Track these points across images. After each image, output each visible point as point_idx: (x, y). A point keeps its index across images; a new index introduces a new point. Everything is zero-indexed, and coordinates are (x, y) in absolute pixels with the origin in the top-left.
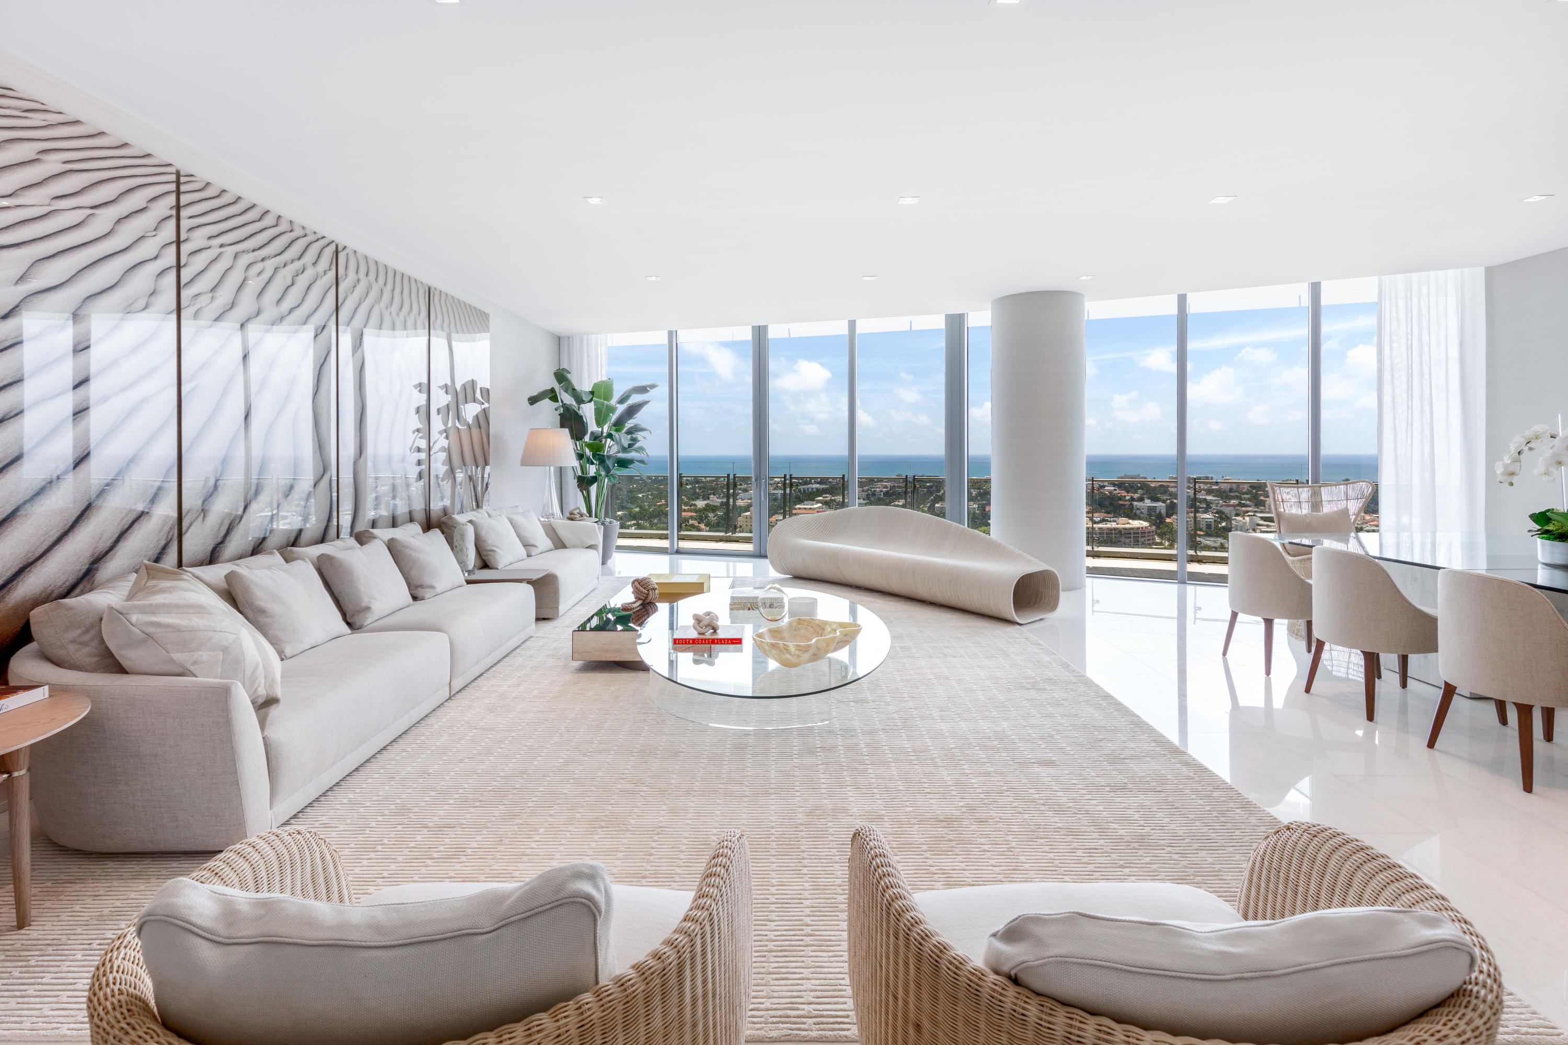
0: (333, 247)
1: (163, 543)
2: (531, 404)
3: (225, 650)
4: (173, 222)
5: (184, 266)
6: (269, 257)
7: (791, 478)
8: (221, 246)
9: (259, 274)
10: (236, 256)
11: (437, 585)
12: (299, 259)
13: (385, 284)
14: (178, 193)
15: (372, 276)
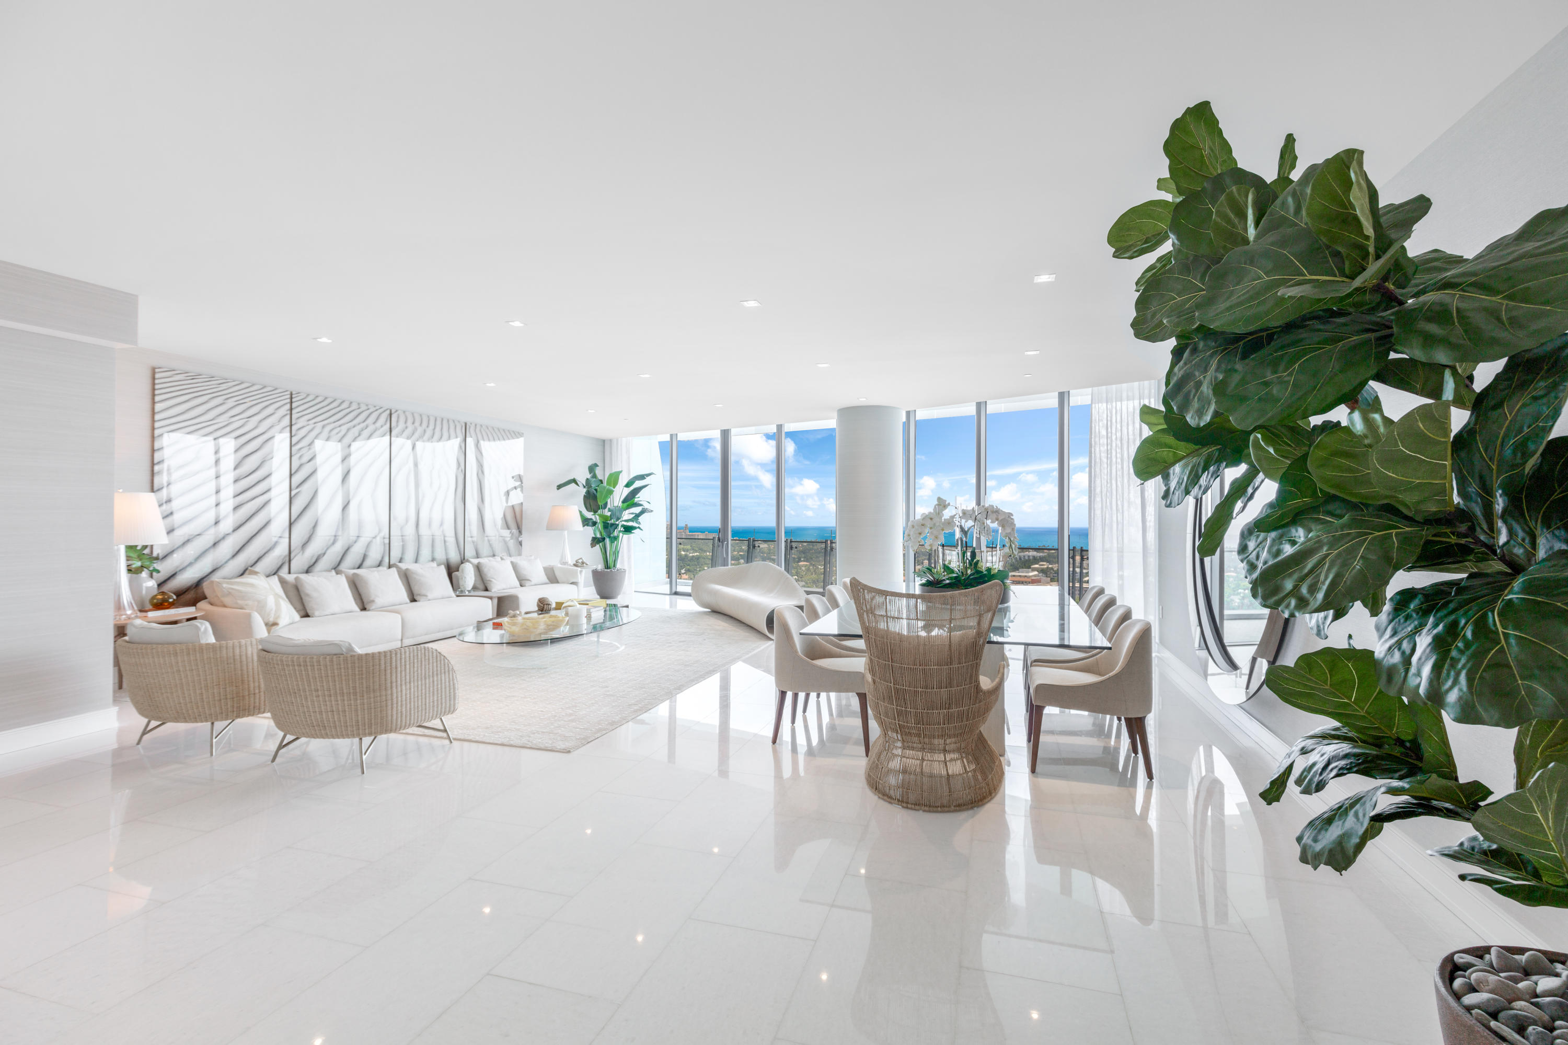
0: (388, 412)
1: (280, 564)
2: (558, 489)
3: (259, 602)
4: (288, 417)
5: (294, 435)
6: (344, 424)
7: (791, 542)
8: (315, 423)
9: (337, 433)
10: (324, 427)
11: (428, 594)
12: (364, 421)
13: (428, 427)
14: (291, 402)
15: (417, 424)
